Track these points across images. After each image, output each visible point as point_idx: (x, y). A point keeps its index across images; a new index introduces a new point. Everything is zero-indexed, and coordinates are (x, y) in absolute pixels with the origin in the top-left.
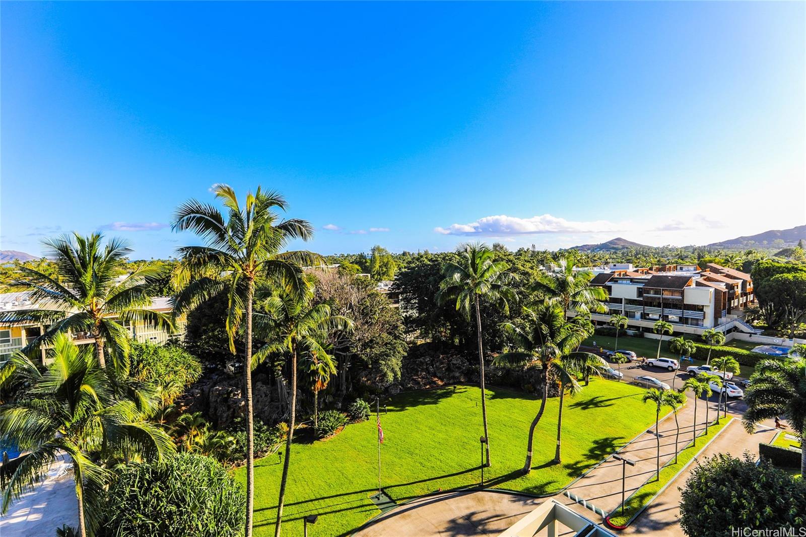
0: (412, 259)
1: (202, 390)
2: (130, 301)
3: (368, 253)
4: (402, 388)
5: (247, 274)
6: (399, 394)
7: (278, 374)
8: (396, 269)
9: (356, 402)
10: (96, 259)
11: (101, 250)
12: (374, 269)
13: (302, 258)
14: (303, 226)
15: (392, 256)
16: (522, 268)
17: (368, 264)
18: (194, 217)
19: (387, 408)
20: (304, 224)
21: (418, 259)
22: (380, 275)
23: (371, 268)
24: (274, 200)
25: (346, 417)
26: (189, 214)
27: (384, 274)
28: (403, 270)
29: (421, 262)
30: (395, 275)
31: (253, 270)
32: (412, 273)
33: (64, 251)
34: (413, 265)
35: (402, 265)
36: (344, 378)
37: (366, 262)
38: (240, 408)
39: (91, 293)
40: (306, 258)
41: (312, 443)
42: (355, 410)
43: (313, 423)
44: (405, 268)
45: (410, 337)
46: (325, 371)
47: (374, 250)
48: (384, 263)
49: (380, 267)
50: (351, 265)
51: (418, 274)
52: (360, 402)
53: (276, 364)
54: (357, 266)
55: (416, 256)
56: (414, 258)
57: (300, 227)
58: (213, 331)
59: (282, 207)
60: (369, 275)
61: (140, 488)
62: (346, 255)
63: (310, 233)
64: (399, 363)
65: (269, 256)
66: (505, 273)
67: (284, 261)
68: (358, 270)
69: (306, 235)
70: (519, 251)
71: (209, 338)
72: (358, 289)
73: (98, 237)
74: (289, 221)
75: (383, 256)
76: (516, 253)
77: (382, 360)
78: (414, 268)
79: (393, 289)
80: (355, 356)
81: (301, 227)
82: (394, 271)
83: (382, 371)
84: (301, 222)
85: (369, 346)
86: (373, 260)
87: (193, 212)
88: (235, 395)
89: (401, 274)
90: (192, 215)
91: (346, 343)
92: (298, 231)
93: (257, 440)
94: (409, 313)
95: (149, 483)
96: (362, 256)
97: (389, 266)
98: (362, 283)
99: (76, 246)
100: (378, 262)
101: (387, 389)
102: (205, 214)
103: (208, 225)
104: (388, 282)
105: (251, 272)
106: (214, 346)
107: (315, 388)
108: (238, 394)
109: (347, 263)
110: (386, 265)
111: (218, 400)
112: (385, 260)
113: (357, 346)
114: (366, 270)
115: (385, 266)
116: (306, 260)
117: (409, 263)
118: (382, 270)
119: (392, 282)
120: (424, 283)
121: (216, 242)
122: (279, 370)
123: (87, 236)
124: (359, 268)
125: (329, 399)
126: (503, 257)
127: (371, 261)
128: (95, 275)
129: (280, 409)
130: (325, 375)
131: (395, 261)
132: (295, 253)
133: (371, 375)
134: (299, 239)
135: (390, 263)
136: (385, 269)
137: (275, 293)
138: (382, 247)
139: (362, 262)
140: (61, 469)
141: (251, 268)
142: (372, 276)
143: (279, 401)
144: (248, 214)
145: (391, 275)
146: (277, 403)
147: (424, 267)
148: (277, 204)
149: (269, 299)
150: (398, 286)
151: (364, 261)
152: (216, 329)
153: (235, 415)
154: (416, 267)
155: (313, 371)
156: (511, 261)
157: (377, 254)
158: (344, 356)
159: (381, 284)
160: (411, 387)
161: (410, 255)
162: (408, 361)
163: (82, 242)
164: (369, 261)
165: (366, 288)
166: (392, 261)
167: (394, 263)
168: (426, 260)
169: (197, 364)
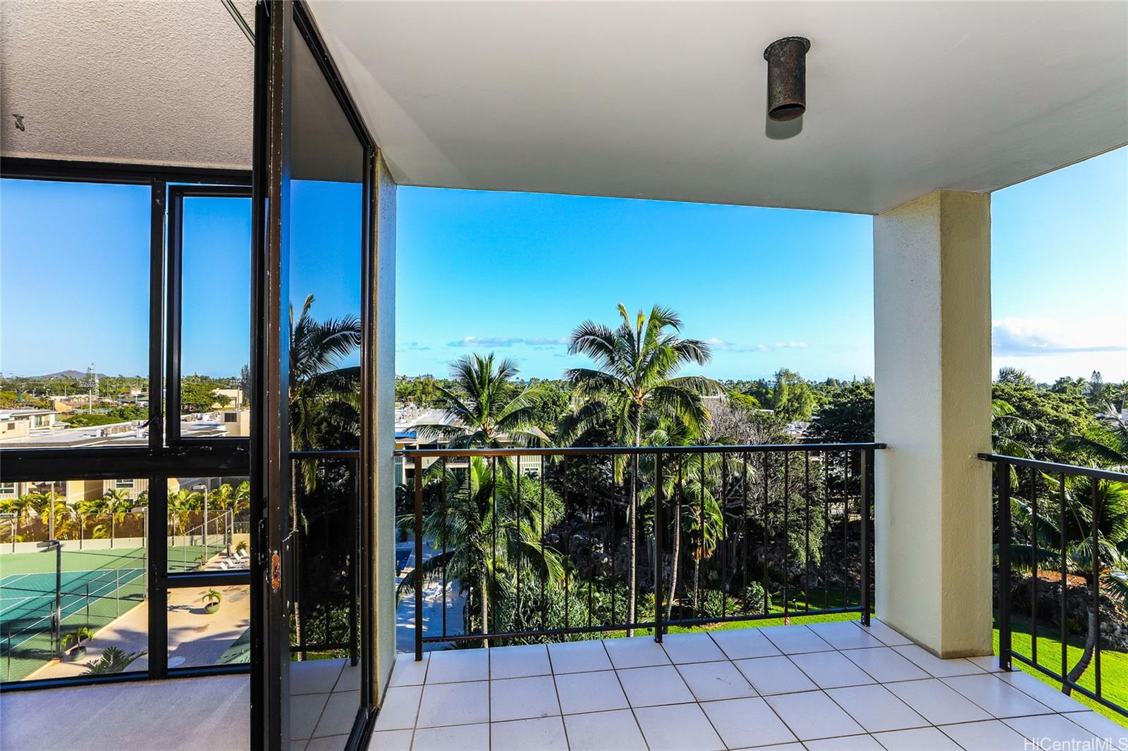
0: (842, 391)
1: (561, 536)
2: (517, 421)
3: (770, 378)
4: (821, 580)
5: (636, 401)
6: (816, 588)
7: (648, 530)
8: (815, 404)
9: (751, 586)
10: (490, 381)
11: (495, 371)
12: (779, 405)
13: (696, 386)
14: (699, 347)
15: (809, 386)
16: (1053, 413)
17: (770, 396)
18: (588, 339)
19: (797, 603)
20: (700, 345)
21: (851, 391)
22: (788, 413)
23: (775, 402)
24: (668, 318)
25: (736, 603)
27: (795, 411)
28: (827, 407)
29: (856, 396)
30: (813, 415)
31: (642, 397)
32: (842, 411)
33: (467, 371)
34: (844, 400)
35: (825, 399)
36: (735, 551)
37: (767, 393)
38: (602, 565)
39: (486, 413)
40: (701, 384)
41: (690, 627)
42: (750, 597)
43: (691, 602)
44: (830, 403)
45: (837, 509)
46: (711, 535)
47: (779, 376)
48: (795, 395)
49: (789, 400)
50: (743, 396)
51: (852, 413)
52: (757, 587)
53: (646, 517)
54: (752, 399)
55: (849, 386)
56: (846, 389)
57: (694, 348)
58: (577, 467)
59: (675, 326)
60: (772, 411)
61: (524, 615)
62: (736, 382)
63: (706, 356)
64: (819, 540)
65: (659, 382)
66: (1007, 419)
67: (678, 387)
68: (754, 404)
69: (701, 358)
70: (1060, 382)
71: (573, 474)
72: (758, 430)
73: (491, 358)
74: (683, 342)
75: (794, 384)
76: (1054, 386)
77: (792, 531)
78: (845, 404)
79: (810, 433)
80: (751, 523)
81: (697, 348)
82: (811, 407)
83: (791, 547)
84: (696, 343)
85: (772, 510)
86: (778, 390)
87: (587, 334)
88: (597, 548)
89: (824, 412)
90: (586, 337)
91: (738, 502)
92: (692, 354)
93: (623, 607)
94: (835, 471)
95: (532, 611)
96: (760, 384)
97: (803, 400)
98: (764, 421)
99: (476, 367)
100: (786, 393)
101: (797, 578)
102: (598, 336)
103: (600, 347)
104: (801, 424)
105: (640, 399)
106: (577, 485)
107: (696, 555)
108: (600, 548)
109: (737, 393)
110: (798, 398)
111: (578, 551)
112: (798, 391)
113: (754, 508)
114: (766, 404)
115: (797, 400)
116: (700, 387)
117: (836, 396)
118: (792, 406)
119: (808, 424)
120: (862, 426)
121: (607, 365)
122: (650, 525)
123: (484, 356)
124: (756, 401)
125: (713, 575)
126: (1012, 393)
127: (775, 391)
128: (489, 396)
129: (649, 576)
130: (710, 539)
131: (813, 393)
132: (689, 379)
133: (773, 553)
134: (694, 363)
135: (805, 395)
136: (796, 405)
137: (662, 425)
138: (792, 371)
139: (760, 392)
140: (438, 590)
141: (640, 395)
142: (777, 413)
143: (647, 566)
144: (639, 334)
145: (806, 413)
146: (646, 568)
147: (862, 403)
148: (671, 323)
149: (655, 431)
150: (818, 431)
151: (764, 391)
152: (582, 465)
153: (597, 572)
154: (849, 402)
155: (695, 531)
156: (1030, 400)
157: (784, 381)
158: (736, 520)
159: (793, 426)
160: (837, 582)
161: (839, 384)
162: (832, 543)
163: (480, 363)
164: (771, 392)
165: (769, 428)
166: (808, 392)
167: (812, 396)
168: (865, 393)
169: (559, 502)
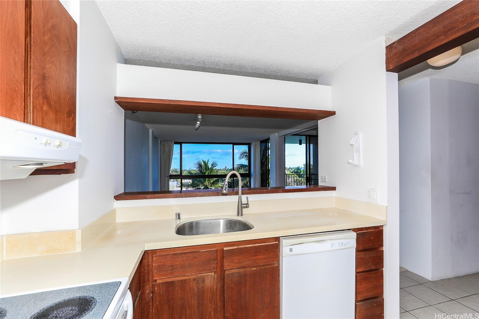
11: (210, 165)
26: (243, 154)
90: (244, 154)
